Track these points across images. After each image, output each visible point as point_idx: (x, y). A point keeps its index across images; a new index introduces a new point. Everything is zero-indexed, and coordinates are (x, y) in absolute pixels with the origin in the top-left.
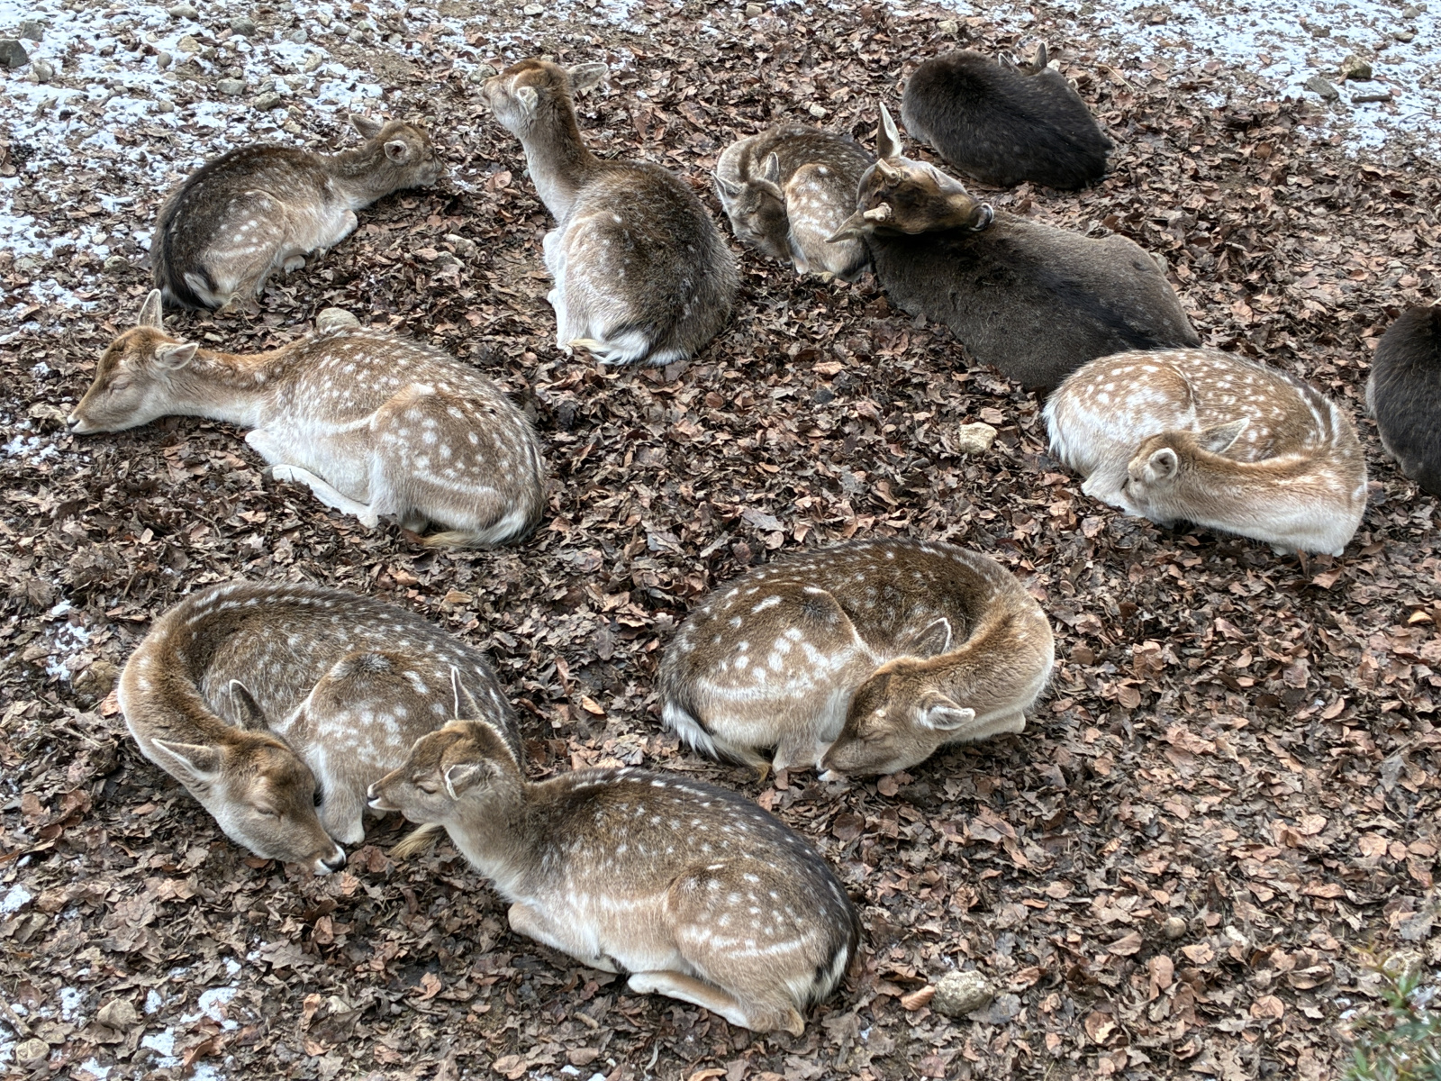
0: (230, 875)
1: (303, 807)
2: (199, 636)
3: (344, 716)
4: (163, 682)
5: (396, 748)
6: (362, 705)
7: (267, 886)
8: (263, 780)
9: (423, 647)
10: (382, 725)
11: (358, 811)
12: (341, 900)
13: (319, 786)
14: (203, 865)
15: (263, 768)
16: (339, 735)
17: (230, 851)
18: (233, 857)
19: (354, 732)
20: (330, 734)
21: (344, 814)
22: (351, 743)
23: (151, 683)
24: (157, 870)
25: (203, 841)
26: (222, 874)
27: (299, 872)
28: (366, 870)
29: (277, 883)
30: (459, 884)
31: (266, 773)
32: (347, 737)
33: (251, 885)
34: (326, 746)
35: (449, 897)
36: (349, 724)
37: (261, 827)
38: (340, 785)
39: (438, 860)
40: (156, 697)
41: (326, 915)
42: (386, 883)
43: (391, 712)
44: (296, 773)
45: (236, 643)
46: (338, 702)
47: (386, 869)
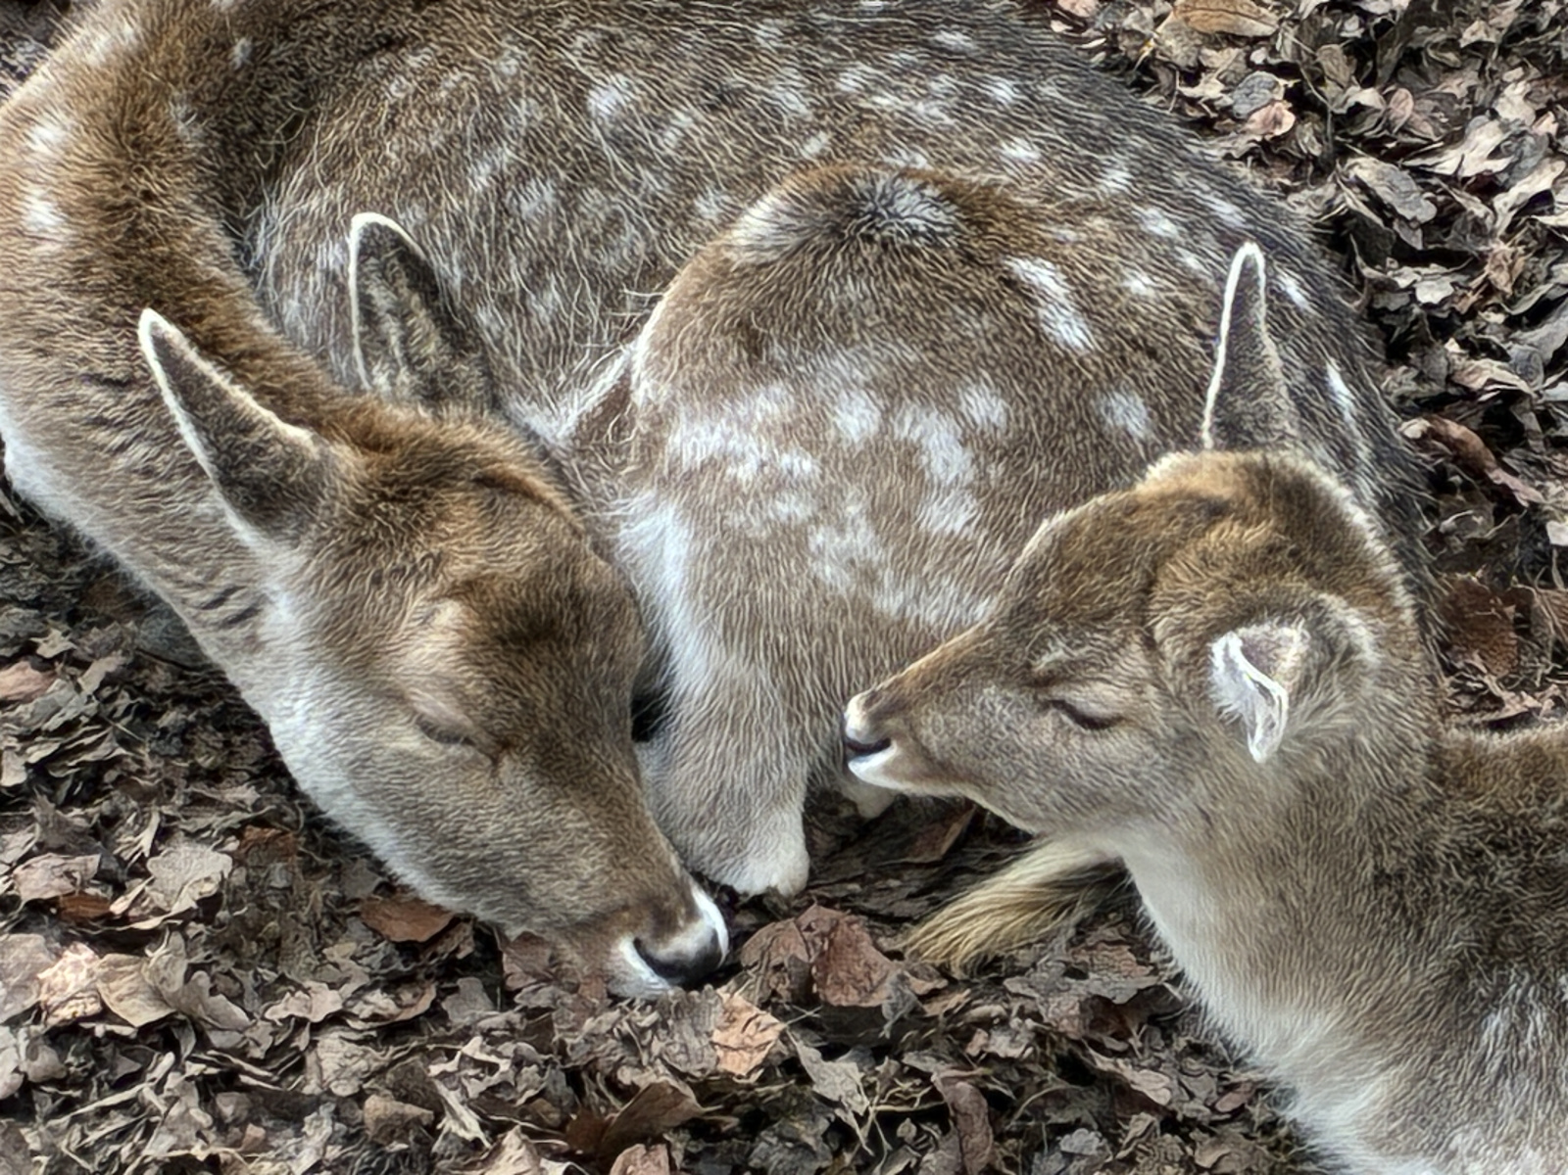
0: (306, 958)
1: (587, 732)
2: (257, 55)
3: (770, 403)
4: (112, 212)
5: (958, 546)
6: (841, 364)
7: (436, 1013)
8: (450, 612)
9: (1090, 171)
10: (912, 450)
11: (795, 774)
12: (713, 1088)
13: (659, 661)
14: (208, 907)
15: (459, 569)
16: (745, 472)
17: (311, 870)
18: (320, 891)
19: (805, 465)
20: (714, 465)
21: (741, 777)
22: (791, 508)
23: (68, 211)
24: (38, 907)
25: (215, 820)
26: (275, 950)
27: (553, 974)
28: (805, 996)
29: (471, 1007)
30: (1155, 1086)
31: (467, 590)
32: (778, 484)
33: (380, 1001)
34: (694, 511)
35: (1111, 1133)
36: (786, 433)
37: (429, 786)
38: (735, 666)
39: (1080, 989)
40: (83, 267)
41: (651, 1139)
42: (879, 1051)
43: (947, 403)
44: (577, 599)
45: (395, 90)
46: (754, 345)
47: (882, 998)
